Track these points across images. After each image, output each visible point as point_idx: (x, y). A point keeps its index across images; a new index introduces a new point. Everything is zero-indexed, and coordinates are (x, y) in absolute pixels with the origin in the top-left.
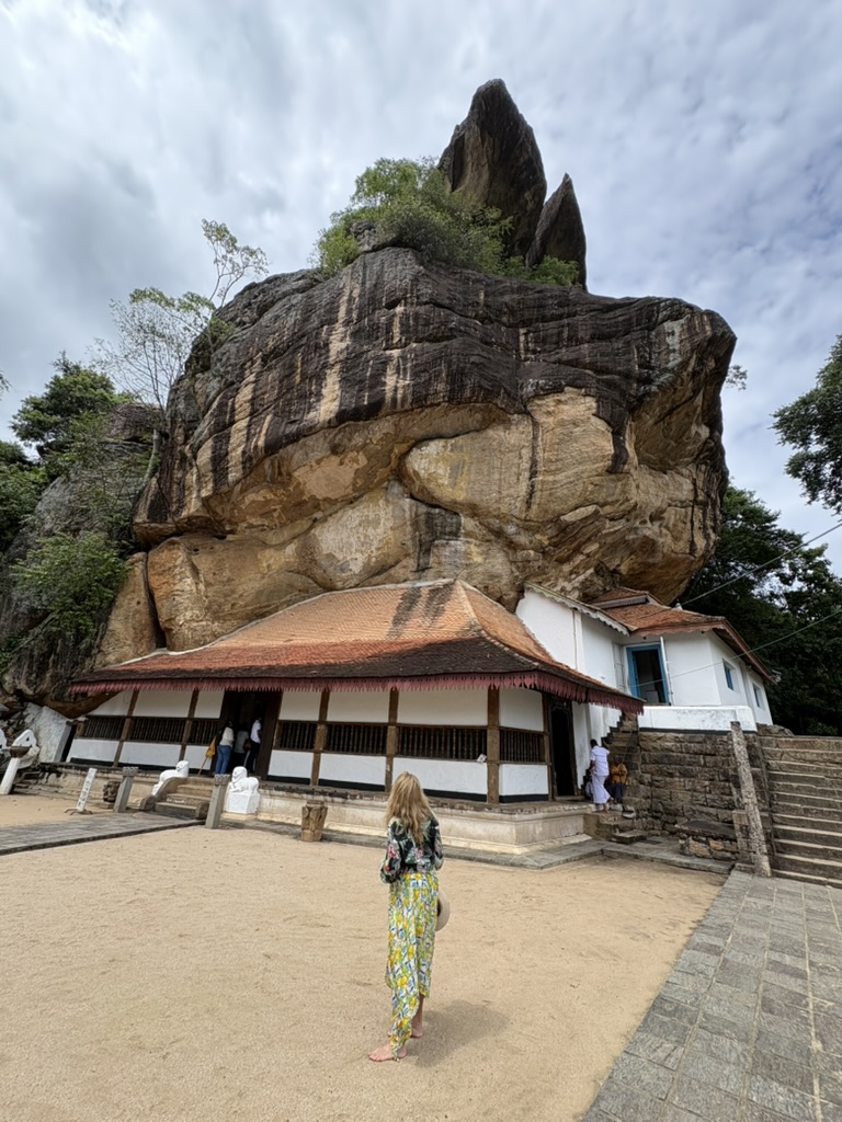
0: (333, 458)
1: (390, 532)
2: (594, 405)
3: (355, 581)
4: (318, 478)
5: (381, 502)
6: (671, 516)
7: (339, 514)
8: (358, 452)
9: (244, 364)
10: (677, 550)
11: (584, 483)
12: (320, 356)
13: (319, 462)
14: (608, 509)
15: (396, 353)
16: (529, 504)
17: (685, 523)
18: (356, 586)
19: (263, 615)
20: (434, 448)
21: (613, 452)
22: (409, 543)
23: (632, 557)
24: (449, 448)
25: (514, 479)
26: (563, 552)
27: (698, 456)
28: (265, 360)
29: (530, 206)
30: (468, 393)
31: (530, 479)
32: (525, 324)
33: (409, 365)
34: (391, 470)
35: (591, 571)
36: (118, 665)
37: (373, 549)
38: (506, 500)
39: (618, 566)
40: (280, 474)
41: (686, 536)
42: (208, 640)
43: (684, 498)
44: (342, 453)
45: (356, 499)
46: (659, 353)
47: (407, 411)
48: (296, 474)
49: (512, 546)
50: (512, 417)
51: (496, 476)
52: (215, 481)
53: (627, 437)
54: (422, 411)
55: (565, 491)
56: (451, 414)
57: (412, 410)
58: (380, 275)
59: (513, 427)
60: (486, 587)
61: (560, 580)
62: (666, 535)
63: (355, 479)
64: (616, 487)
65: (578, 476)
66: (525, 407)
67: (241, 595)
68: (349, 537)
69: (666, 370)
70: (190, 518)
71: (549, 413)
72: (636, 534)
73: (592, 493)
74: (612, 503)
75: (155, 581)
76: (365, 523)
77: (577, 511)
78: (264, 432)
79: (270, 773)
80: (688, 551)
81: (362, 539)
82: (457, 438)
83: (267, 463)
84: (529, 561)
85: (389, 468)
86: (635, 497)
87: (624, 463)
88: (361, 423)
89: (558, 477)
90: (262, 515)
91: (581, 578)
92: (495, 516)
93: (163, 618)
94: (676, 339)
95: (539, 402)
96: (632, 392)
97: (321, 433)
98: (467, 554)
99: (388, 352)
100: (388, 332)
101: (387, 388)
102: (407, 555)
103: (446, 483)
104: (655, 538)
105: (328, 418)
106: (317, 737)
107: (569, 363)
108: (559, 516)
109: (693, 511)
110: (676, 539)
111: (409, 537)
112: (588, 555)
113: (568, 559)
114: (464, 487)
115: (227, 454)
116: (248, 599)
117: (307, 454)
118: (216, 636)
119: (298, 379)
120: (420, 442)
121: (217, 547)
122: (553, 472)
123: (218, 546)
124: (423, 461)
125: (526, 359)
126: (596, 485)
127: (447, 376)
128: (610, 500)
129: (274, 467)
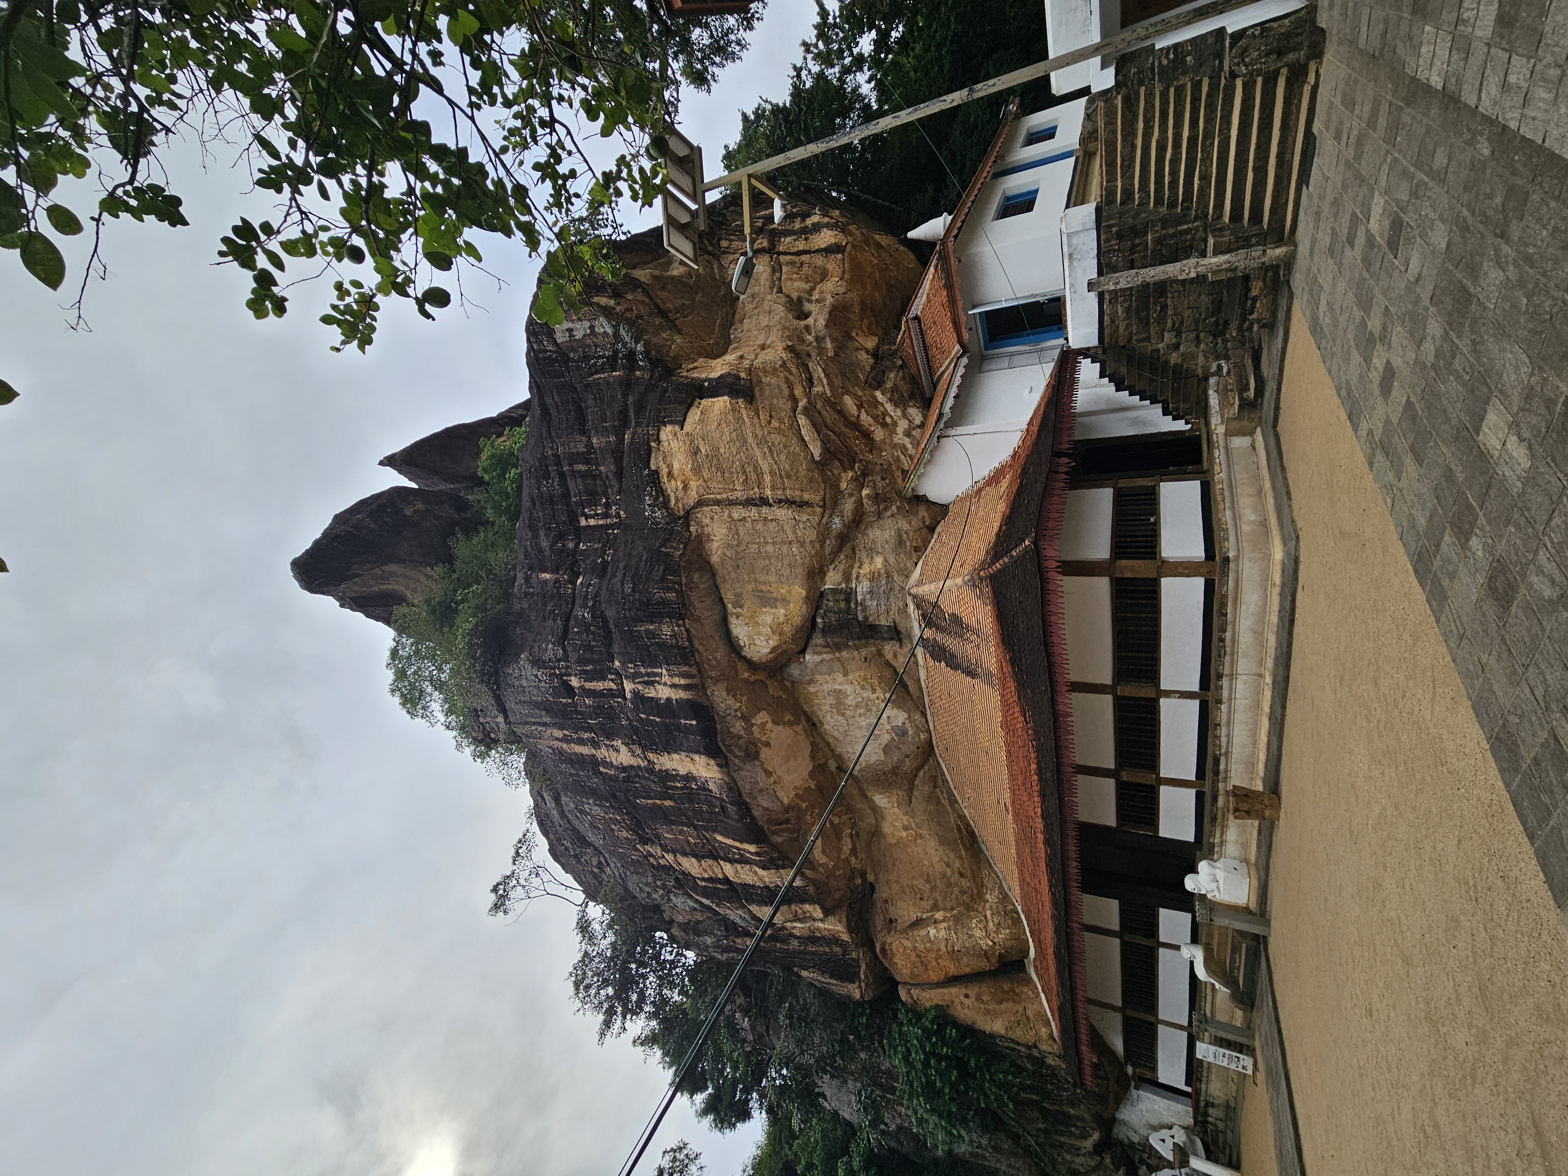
0: (763, 756)
1: (851, 677)
2: (669, 428)
3: (918, 717)
4: (788, 772)
5: (812, 689)
6: (795, 286)
7: (831, 740)
8: (753, 725)
9: (653, 865)
10: (840, 271)
11: (769, 433)
12: (638, 776)
13: (769, 774)
14: (798, 391)
15: (628, 686)
16: (802, 504)
17: (802, 264)
18: (924, 715)
19: (972, 834)
20: (740, 630)
21: (726, 398)
22: (864, 651)
23: (854, 334)
24: (739, 610)
25: (772, 526)
26: (858, 445)
27: (710, 254)
28: (645, 841)
29: (420, 506)
30: (672, 596)
31: (770, 505)
32: (574, 520)
33: (642, 670)
34: (770, 677)
35: (878, 394)
36: (1053, 1024)
37: (874, 696)
38: (800, 534)
39: (867, 352)
40: (787, 821)
41: (819, 260)
42: (1010, 907)
43: (769, 270)
44: (756, 746)
45: (809, 719)
46: (596, 346)
47: (699, 671)
48: (786, 801)
49: (858, 521)
50: (694, 533)
51: (770, 548)
52: (803, 901)
53: (703, 376)
54: (698, 651)
55: (783, 457)
56: (698, 613)
57: (697, 663)
58: (538, 706)
59: (706, 530)
60: (917, 549)
61: (896, 440)
62: (822, 292)
63: (784, 724)
64: (769, 385)
65: (762, 441)
66: (679, 518)
67: (948, 865)
68: (860, 728)
69: (616, 334)
70: (850, 930)
71: (686, 487)
72: (824, 338)
73: (781, 421)
74: (791, 387)
75: (934, 976)
76: (840, 707)
77: (807, 439)
78: (737, 844)
79: (1191, 838)
80: (840, 256)
81: (862, 711)
82: (726, 601)
83: (778, 839)
84: (877, 494)
85: (768, 682)
86: (776, 353)
87: (738, 378)
88: (718, 726)
89: (765, 468)
90: (840, 839)
91: (889, 407)
92: (822, 546)
93: (983, 965)
94: (578, 325)
95: (673, 502)
96: (647, 376)
97: (735, 775)
98: (874, 577)
99: (629, 695)
100: (604, 696)
101: (674, 697)
102: (880, 653)
103: (783, 611)
104: (827, 310)
105: (716, 768)
106: (1138, 780)
107: (618, 462)
108: (816, 462)
109: (785, 253)
110: (824, 275)
111: (855, 653)
112: (860, 407)
113: (867, 436)
114: (787, 588)
115: (767, 887)
116: (952, 855)
117: (761, 791)
118: (1005, 898)
119: (668, 803)
120: (733, 647)
121: (885, 895)
122: (760, 475)
123: (882, 893)
124: (758, 642)
125: (618, 515)
126: (771, 416)
127: (652, 623)
128: (786, 392)
129: (782, 830)
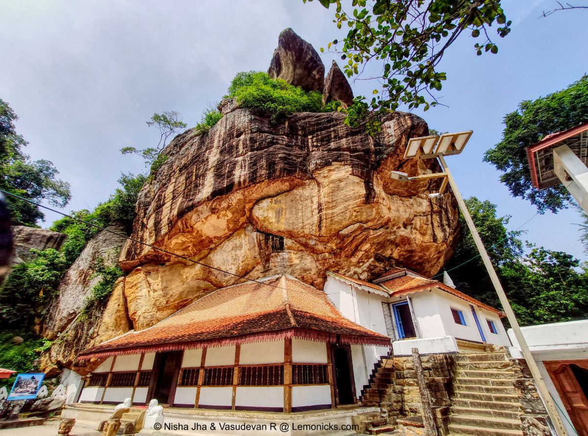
0: (213, 215)
1: (248, 252)
2: (351, 169)
3: (233, 281)
4: (208, 227)
5: (243, 235)
6: (418, 222)
7: (222, 245)
8: (226, 211)
9: (171, 174)
10: (426, 241)
11: (350, 211)
12: (204, 165)
13: (206, 218)
14: (370, 224)
15: (240, 159)
16: (320, 227)
17: (427, 225)
18: (233, 284)
19: (185, 306)
20: (265, 203)
21: (365, 192)
22: (258, 257)
23: (398, 248)
24: (274, 203)
25: (310, 215)
26: (349, 250)
27: (429, 186)
28: (180, 170)
29: (317, 77)
30: (278, 173)
31: (319, 213)
32: (312, 133)
33: (247, 163)
34: (247, 218)
35: (372, 259)
36: (106, 342)
37: (240, 262)
38: (307, 226)
39: (391, 254)
40: (187, 227)
41: (429, 232)
42: (154, 323)
43: (424, 211)
44: (217, 212)
45: (231, 235)
46: (384, 138)
47: (247, 187)
48: (195, 226)
49: (313, 251)
50: (305, 182)
51: (300, 214)
52: (156, 235)
53: (374, 183)
54: (255, 186)
55: (340, 218)
56: (272, 185)
57: (250, 186)
58: (233, 123)
59: (307, 187)
60: (303, 278)
61: (352, 267)
62: (416, 233)
63: (228, 225)
64: (372, 211)
65: (346, 208)
66: (312, 175)
67: (171, 296)
68: (227, 257)
69: (389, 146)
70: (145, 256)
71: (325, 177)
72: (395, 235)
73: (356, 216)
74: (372, 220)
75: (127, 293)
76: (235, 248)
77: (349, 228)
78: (177, 207)
79: (175, 402)
80: (432, 241)
81: (234, 257)
82: (277, 197)
83: (179, 223)
84: (326, 259)
85: (245, 217)
86: (386, 214)
87: (374, 198)
88: (224, 196)
89: (335, 210)
90: (183, 250)
91: (367, 264)
92: (302, 236)
93: (131, 313)
94: (392, 130)
95: (319, 172)
96: (372, 159)
97: (204, 204)
98: (290, 259)
99: (236, 159)
100: (237, 148)
101: (235, 177)
102: (258, 264)
103: (274, 221)
104: (408, 236)
105: (207, 196)
106: (199, 377)
107: (335, 149)
108: (338, 232)
109: (432, 217)
110: (423, 234)
111: (257, 253)
112: (366, 251)
113: (353, 254)
114: (284, 222)
115: (161, 220)
116: (176, 297)
117: (199, 215)
118: (158, 320)
119: (194, 178)
120: (258, 201)
121: (160, 269)
122: (332, 208)
123: (161, 269)
124: (261, 211)
125: (313, 151)
126: (358, 212)
127: (266, 166)
128: (370, 218)
129: (183, 224)
